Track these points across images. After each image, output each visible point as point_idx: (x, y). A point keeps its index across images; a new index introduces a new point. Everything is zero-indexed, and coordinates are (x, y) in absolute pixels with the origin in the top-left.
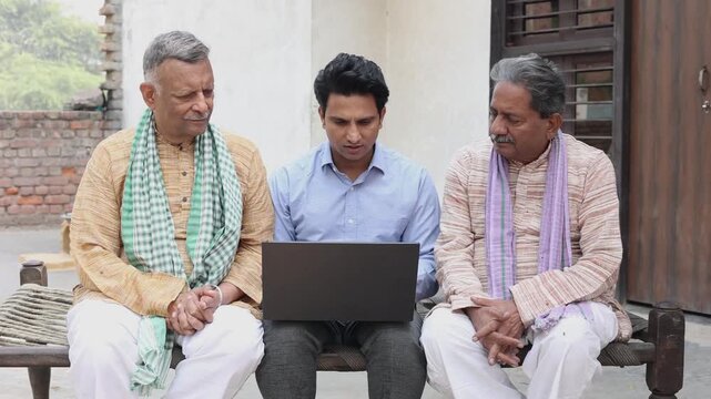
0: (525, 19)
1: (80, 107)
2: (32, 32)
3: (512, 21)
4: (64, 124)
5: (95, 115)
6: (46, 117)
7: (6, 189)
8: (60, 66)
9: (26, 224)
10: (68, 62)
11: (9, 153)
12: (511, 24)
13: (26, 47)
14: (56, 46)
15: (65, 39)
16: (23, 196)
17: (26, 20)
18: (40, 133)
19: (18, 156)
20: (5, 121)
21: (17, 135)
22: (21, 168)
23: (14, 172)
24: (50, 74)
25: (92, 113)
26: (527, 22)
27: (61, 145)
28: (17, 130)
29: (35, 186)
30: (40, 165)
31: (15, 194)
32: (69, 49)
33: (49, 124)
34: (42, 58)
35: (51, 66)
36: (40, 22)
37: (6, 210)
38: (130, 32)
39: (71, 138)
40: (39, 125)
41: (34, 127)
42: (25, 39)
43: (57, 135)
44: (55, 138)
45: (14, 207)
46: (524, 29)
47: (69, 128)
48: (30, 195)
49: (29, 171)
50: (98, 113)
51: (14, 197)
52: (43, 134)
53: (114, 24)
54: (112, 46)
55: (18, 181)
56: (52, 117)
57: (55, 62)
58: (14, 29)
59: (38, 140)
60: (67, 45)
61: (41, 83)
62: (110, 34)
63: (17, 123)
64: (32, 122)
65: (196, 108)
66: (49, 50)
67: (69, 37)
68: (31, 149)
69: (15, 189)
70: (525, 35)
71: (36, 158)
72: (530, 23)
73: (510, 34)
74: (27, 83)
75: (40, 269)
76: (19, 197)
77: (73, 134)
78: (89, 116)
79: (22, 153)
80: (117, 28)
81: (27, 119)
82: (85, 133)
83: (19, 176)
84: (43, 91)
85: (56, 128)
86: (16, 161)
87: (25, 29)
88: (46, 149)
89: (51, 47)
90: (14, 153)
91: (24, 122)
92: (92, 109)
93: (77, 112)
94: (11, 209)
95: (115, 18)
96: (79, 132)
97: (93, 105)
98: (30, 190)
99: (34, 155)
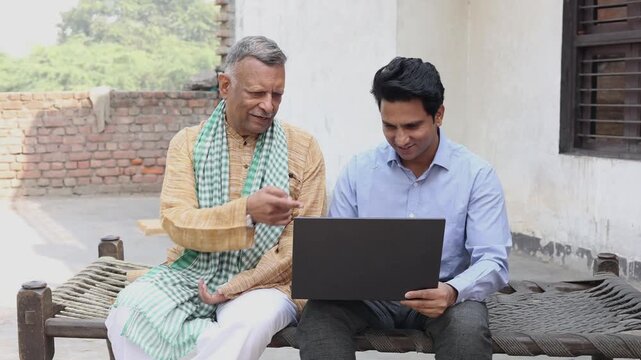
0: (596, 9)
1: (197, 88)
2: (178, 17)
3: (583, 10)
4: (183, 102)
5: (211, 95)
6: (167, 96)
7: (131, 160)
8: (201, 47)
9: (148, 192)
10: (210, 43)
11: (134, 128)
12: (582, 13)
13: (172, 30)
14: (199, 29)
15: (208, 23)
16: (147, 167)
17: (174, 5)
18: (161, 110)
19: (142, 131)
20: (131, 100)
21: (141, 112)
22: (144, 142)
23: (138, 145)
24: (192, 54)
25: (208, 93)
26: (599, 11)
27: (180, 121)
28: (141, 107)
29: (157, 158)
30: (161, 139)
31: (140, 164)
32: (210, 32)
33: (170, 102)
34: (186, 40)
35: (193, 47)
36: (186, 9)
37: (131, 179)
38: (242, 20)
39: (189, 115)
40: (161, 104)
41: (157, 105)
42: (172, 23)
43: (176, 112)
44: (174, 115)
45: (138, 177)
46: (595, 17)
47: (187, 106)
48: (152, 166)
49: (152, 145)
50: (213, 93)
51: (138, 167)
52: (164, 112)
53: (228, 12)
54: (226, 33)
55: (142, 153)
56: (173, 96)
57: (197, 43)
58: (163, 14)
59: (159, 117)
60: (208, 28)
61: (184, 62)
62: (224, 22)
63: (141, 101)
64: (154, 100)
65: (262, 106)
66: (192, 33)
67: (211, 21)
68: (154, 124)
69: (139, 160)
70: (596, 24)
71: (158, 132)
72: (601, 13)
73: (582, 22)
74: (172, 62)
75: (116, 244)
76: (142, 167)
77: (190, 111)
78: (205, 96)
79: (145, 128)
80: (231, 17)
81: (151, 98)
82: (201, 111)
83: (142, 148)
84: (184, 69)
85: (176, 106)
86: (140, 136)
87: (172, 13)
88: (167, 125)
89: (196, 30)
90: (138, 128)
91: (147, 101)
92: (208, 89)
93: (195, 92)
94: (136, 178)
95: (229, 7)
96: (196, 110)
97: (209, 86)
98: (152, 161)
99: (157, 130)
